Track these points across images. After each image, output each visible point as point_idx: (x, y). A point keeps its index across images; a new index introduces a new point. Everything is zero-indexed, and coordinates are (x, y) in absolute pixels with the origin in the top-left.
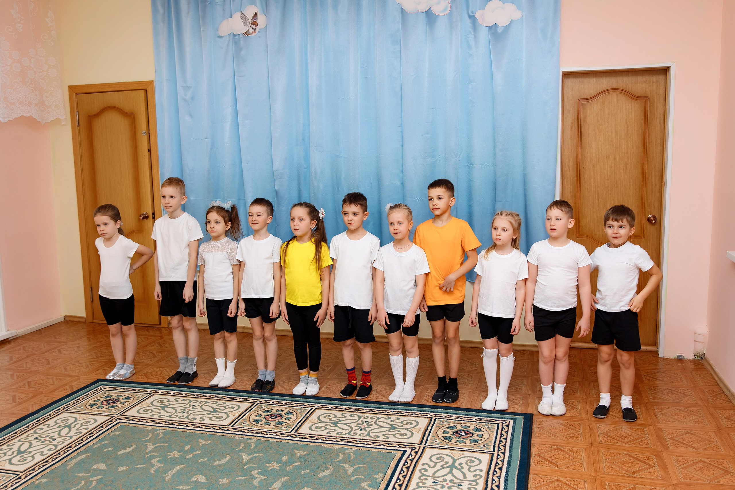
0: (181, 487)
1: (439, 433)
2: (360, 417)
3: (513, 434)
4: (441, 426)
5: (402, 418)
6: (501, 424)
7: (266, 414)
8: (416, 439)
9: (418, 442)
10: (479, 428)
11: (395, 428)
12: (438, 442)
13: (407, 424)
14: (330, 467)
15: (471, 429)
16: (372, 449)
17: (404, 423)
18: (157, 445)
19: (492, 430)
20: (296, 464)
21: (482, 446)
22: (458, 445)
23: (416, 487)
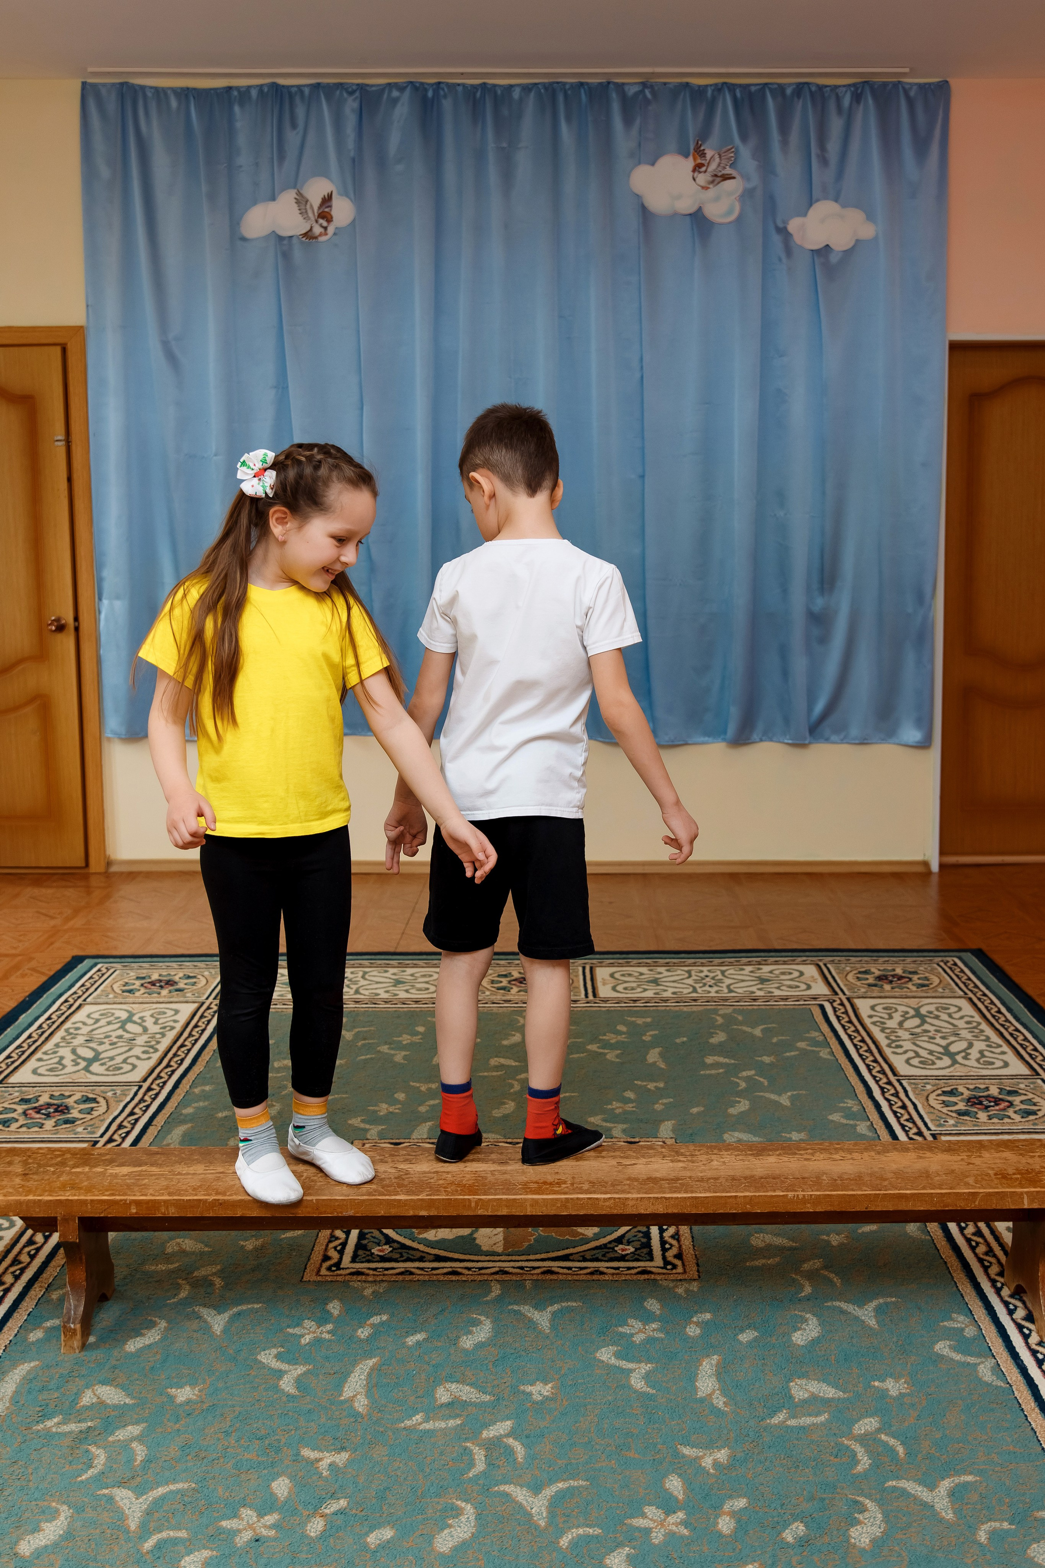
0: (486, 1074)
1: (853, 981)
2: (689, 972)
3: (974, 973)
4: (845, 973)
5: (766, 969)
6: (942, 964)
7: (509, 979)
8: (820, 988)
9: (828, 993)
10: (910, 970)
11: (769, 980)
12: (863, 990)
13: (783, 973)
14: (718, 1031)
15: (899, 971)
16: (763, 1007)
17: (777, 972)
18: (357, 1030)
19: (936, 971)
20: (651, 1033)
21: (940, 990)
22: (898, 992)
23: (890, 1041)
